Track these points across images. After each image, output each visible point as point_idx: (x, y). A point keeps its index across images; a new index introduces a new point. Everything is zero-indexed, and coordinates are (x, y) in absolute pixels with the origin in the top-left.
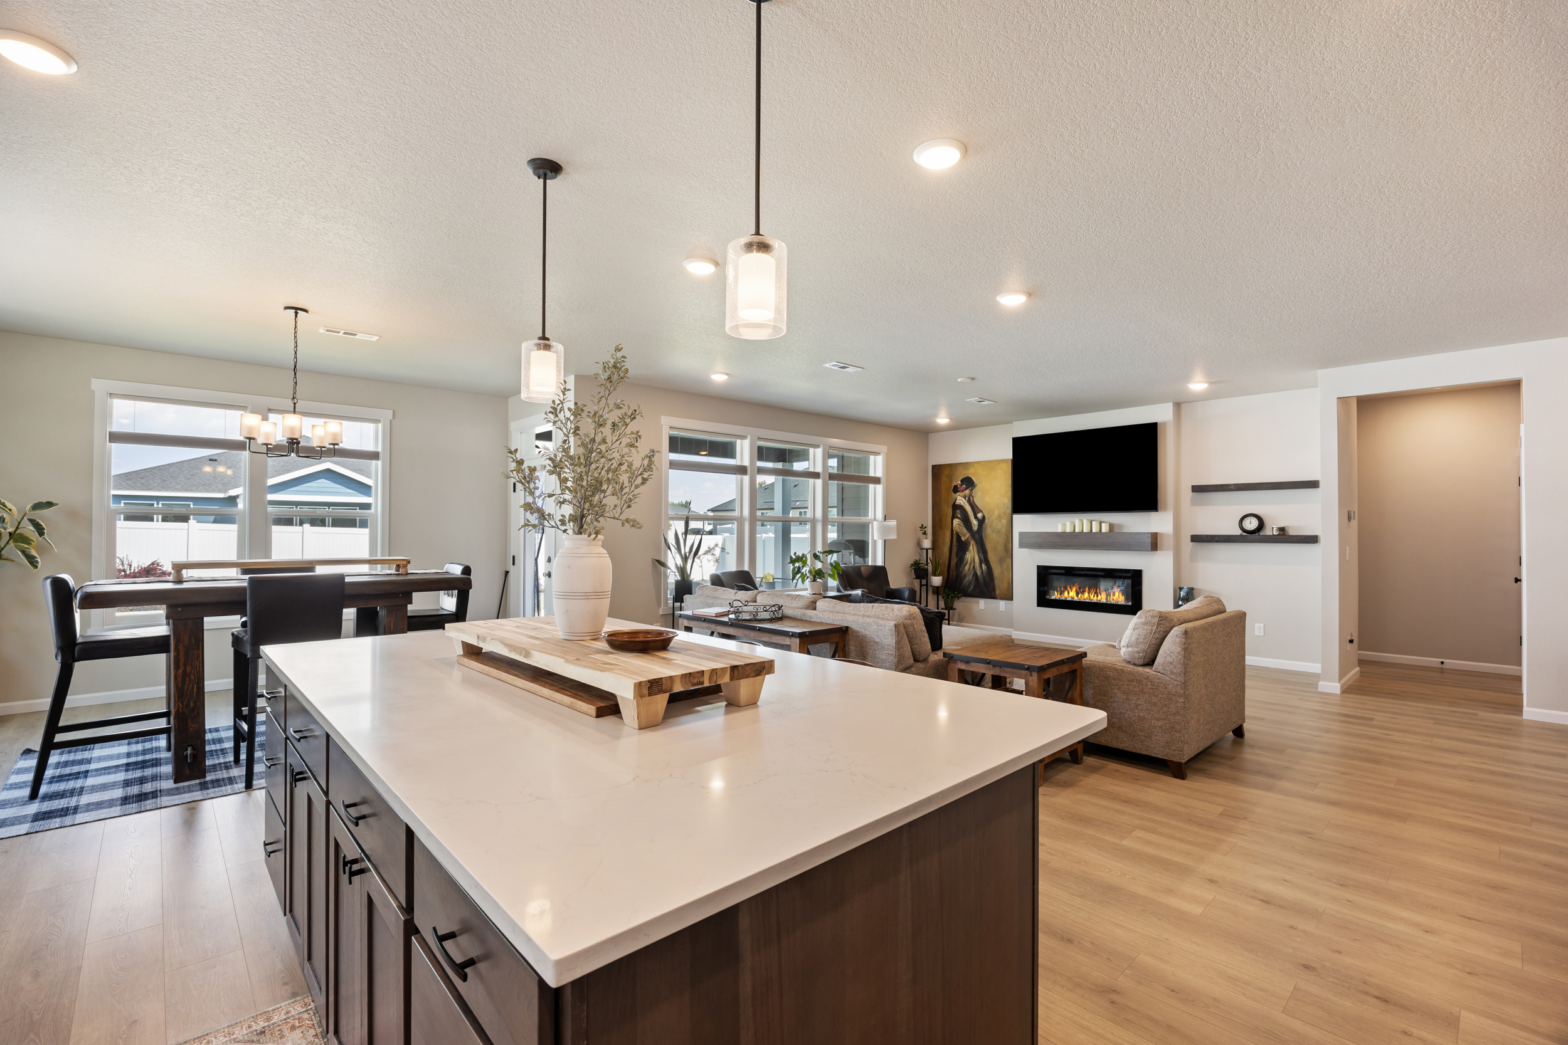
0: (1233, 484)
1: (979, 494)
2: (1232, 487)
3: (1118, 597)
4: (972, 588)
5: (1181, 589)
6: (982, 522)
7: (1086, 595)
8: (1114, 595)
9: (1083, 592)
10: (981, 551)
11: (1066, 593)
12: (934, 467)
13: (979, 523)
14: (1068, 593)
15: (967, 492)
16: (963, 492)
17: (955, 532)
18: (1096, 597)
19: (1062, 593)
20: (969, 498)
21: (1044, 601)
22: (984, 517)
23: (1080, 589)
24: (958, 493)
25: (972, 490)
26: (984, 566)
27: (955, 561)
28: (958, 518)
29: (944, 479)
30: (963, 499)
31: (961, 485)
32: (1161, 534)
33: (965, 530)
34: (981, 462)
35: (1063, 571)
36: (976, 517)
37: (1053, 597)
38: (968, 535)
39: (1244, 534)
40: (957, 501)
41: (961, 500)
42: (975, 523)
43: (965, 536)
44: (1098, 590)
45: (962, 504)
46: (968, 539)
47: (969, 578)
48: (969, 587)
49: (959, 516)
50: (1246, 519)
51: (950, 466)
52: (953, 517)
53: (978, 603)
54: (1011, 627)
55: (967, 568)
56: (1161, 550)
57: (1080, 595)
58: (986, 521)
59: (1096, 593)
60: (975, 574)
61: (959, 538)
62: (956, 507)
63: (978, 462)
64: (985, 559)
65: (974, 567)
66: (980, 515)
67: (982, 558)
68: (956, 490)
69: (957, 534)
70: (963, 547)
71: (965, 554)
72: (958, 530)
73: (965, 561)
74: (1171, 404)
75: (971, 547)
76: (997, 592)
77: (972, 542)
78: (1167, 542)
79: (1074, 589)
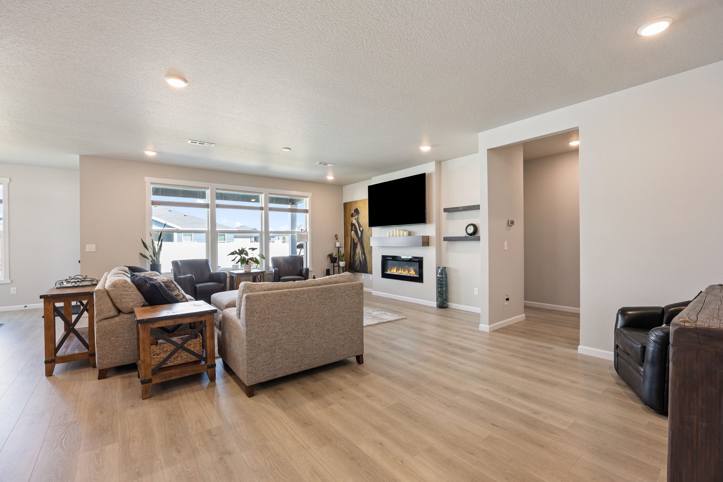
0: (462, 207)
1: (361, 217)
2: (461, 209)
3: (412, 273)
4: (359, 267)
5: (439, 268)
6: (362, 232)
7: (400, 271)
8: (411, 272)
9: (399, 270)
10: (362, 248)
11: (392, 270)
12: (344, 203)
13: (361, 233)
14: (393, 270)
15: (356, 216)
16: (355, 216)
17: (352, 238)
18: (404, 272)
19: (390, 270)
20: (357, 220)
21: (385, 275)
22: (363, 230)
23: (398, 268)
24: (353, 217)
25: (358, 215)
26: (363, 256)
27: (353, 253)
28: (353, 230)
29: (348, 210)
30: (355, 220)
31: (354, 213)
32: (430, 236)
33: (356, 237)
34: (361, 200)
35: (391, 258)
36: (360, 230)
37: (388, 273)
38: (357, 239)
39: (468, 236)
40: (353, 222)
41: (354, 222)
42: (359, 233)
43: (356, 240)
44: (405, 269)
45: (355, 223)
46: (357, 242)
47: (358, 262)
48: (358, 267)
49: (354, 229)
50: (469, 227)
51: (350, 203)
52: (352, 230)
53: (362, 276)
54: (371, 288)
55: (357, 257)
56: (431, 246)
57: (398, 271)
58: (364, 232)
59: (404, 270)
60: (360, 260)
61: (354, 241)
62: (353, 225)
63: (360, 200)
64: (364, 253)
65: (359, 256)
66: (361, 229)
67: (362, 252)
68: (352, 216)
69: (353, 239)
70: (355, 246)
71: (356, 249)
72: (353, 237)
73: (356, 253)
74: (434, 162)
75: (358, 246)
76: (368, 270)
77: (359, 243)
78: (433, 241)
79: (395, 269)
